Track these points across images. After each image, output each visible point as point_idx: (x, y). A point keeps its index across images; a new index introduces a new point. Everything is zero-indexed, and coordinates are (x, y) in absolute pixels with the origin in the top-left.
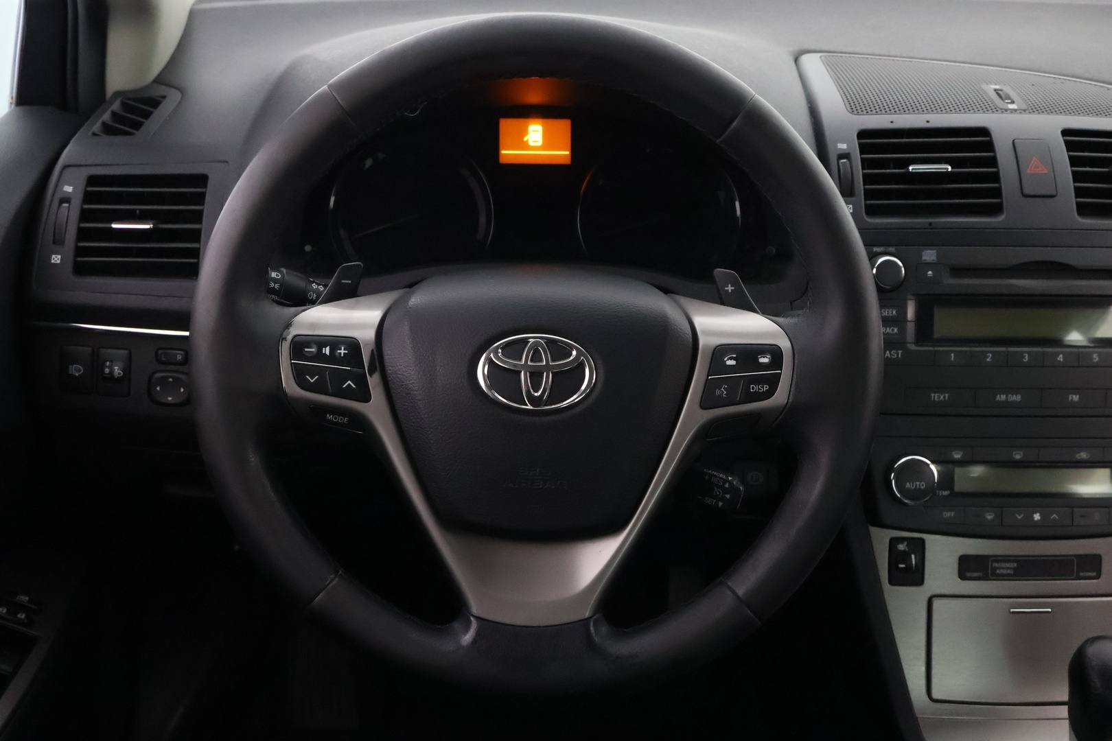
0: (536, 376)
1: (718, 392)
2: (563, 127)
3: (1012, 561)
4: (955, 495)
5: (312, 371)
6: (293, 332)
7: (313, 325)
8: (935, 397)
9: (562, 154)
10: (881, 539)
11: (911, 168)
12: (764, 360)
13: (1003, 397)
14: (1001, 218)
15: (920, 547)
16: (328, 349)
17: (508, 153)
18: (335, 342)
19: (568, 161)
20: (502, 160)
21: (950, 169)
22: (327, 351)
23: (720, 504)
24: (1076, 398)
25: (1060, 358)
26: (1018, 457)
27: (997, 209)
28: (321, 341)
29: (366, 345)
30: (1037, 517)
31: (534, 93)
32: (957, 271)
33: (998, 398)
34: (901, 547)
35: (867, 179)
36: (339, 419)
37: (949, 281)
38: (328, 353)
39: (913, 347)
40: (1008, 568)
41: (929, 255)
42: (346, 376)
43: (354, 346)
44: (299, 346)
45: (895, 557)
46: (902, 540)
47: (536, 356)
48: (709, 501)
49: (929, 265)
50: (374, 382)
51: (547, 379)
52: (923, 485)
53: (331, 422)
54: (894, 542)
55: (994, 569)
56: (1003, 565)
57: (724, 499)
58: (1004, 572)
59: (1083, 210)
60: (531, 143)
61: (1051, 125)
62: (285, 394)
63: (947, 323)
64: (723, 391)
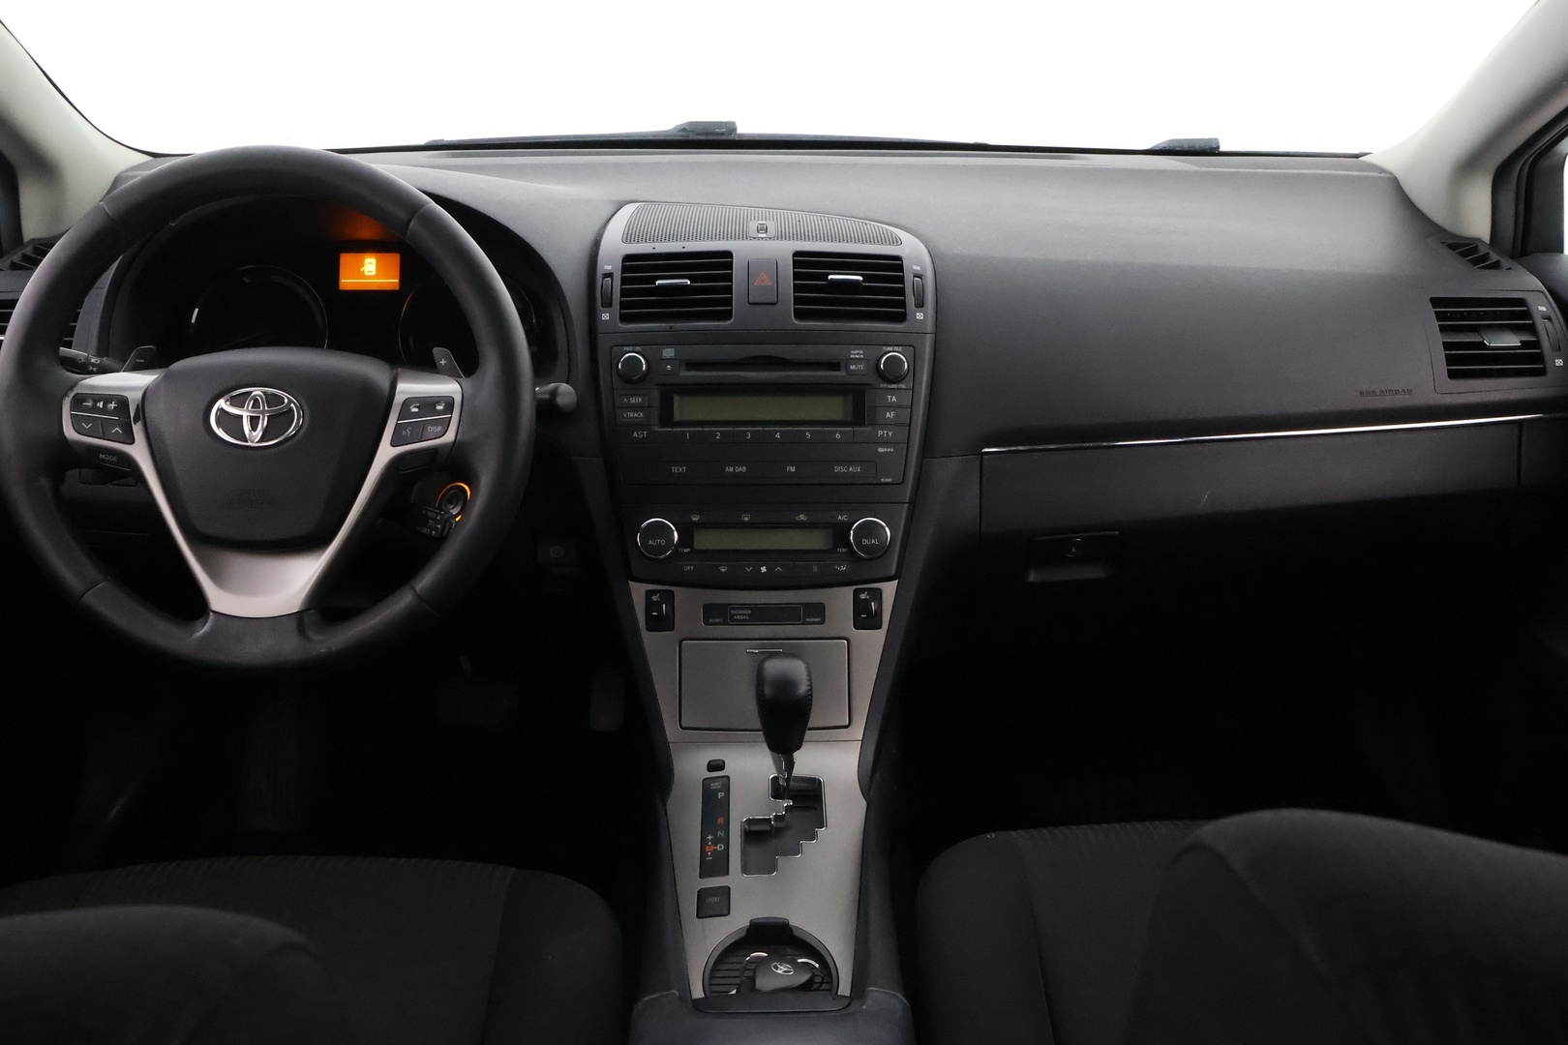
0: (254, 421)
1: (404, 433)
2: (394, 260)
3: (749, 609)
4: (693, 551)
5: (87, 420)
6: (76, 390)
7: (93, 387)
8: (675, 469)
9: (391, 281)
10: (638, 591)
11: (657, 282)
12: (440, 407)
13: (731, 469)
14: (728, 323)
15: (669, 597)
16: (102, 403)
17: (347, 282)
18: (107, 399)
19: (397, 288)
20: (342, 287)
21: (689, 282)
22: (101, 405)
23: (434, 532)
24: (793, 469)
25: (778, 436)
26: (746, 519)
27: (727, 315)
28: (96, 398)
29: (133, 401)
30: (764, 569)
31: (367, 231)
32: (692, 365)
33: (727, 469)
34: (655, 598)
35: (623, 293)
36: (109, 458)
37: (686, 374)
38: (101, 406)
39: (657, 429)
40: (743, 615)
41: (669, 353)
42: (114, 423)
43: (123, 403)
44: (78, 402)
45: (650, 606)
46: (654, 592)
47: (256, 404)
48: (425, 530)
49: (669, 361)
50: (137, 429)
51: (263, 423)
52: (663, 542)
53: (103, 460)
54: (649, 594)
55: (732, 616)
56: (740, 612)
57: (436, 529)
58: (741, 617)
59: (799, 314)
60: (366, 273)
61: (785, 249)
62: (65, 437)
63: (686, 409)
64: (408, 432)
